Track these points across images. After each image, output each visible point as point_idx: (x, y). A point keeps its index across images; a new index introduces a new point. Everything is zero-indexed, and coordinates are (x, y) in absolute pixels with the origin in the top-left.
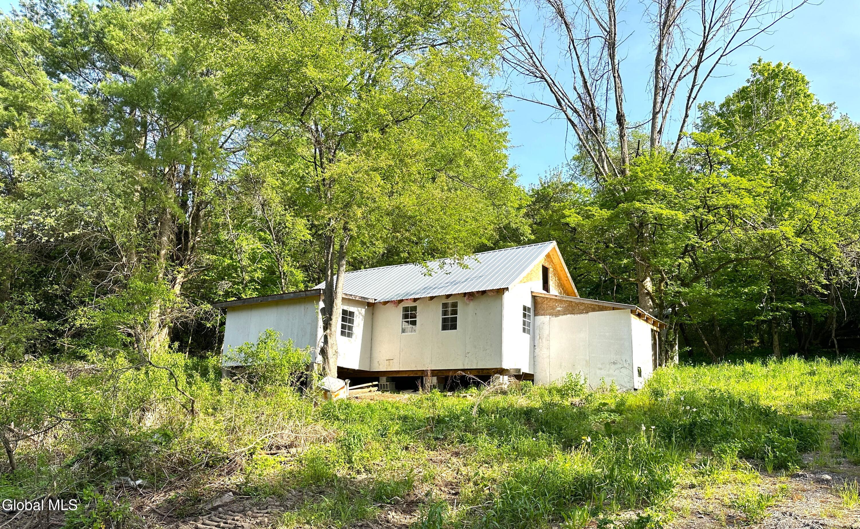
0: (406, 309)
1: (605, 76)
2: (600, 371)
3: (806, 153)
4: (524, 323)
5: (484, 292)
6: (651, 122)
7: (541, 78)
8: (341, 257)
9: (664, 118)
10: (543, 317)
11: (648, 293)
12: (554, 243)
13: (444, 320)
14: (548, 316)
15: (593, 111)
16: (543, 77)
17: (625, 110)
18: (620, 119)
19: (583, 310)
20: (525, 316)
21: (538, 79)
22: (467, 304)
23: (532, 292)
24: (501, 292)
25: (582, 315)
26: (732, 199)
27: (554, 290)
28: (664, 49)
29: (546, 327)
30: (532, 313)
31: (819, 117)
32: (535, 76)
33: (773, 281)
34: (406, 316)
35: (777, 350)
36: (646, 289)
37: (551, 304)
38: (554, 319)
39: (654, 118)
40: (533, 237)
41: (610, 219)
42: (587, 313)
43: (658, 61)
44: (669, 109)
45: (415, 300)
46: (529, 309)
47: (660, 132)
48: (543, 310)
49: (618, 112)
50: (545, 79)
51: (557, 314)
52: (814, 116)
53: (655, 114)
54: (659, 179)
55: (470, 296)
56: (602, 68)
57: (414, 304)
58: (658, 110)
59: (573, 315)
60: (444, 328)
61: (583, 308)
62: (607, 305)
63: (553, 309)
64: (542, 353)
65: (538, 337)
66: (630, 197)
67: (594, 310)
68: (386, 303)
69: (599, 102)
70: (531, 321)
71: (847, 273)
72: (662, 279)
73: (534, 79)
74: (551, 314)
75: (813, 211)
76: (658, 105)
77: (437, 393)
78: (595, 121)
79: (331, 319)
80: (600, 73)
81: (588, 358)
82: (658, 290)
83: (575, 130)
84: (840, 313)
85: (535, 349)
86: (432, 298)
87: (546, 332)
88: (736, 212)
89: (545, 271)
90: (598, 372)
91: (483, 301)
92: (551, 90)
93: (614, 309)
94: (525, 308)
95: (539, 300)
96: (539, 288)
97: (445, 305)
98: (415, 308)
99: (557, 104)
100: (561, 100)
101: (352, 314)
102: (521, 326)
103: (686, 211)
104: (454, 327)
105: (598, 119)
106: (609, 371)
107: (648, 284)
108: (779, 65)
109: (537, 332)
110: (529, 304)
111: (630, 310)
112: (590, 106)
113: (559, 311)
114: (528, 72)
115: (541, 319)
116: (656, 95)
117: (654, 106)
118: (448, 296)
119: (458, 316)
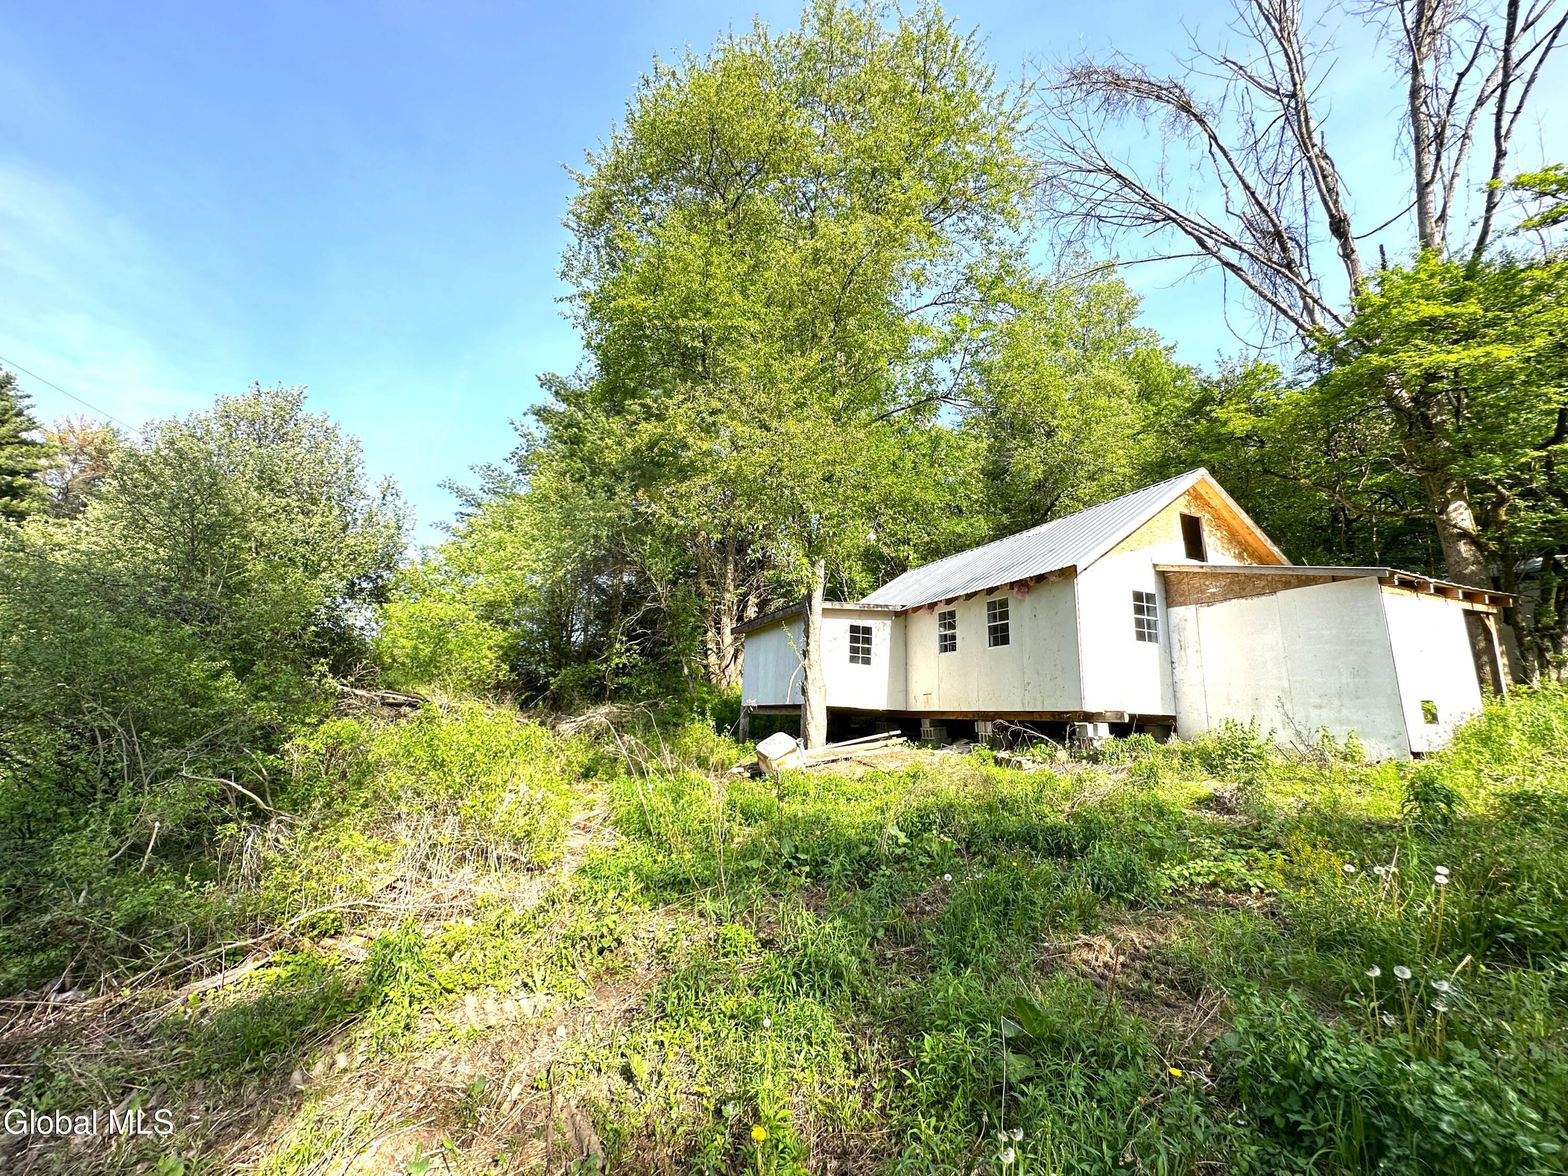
0: (943, 616)
1: (1297, 170)
2: (1317, 712)
4: (1139, 623)
6: (1415, 209)
7: (1164, 220)
9: (1449, 188)
10: (1183, 608)
11: (1464, 535)
12: (1203, 473)
13: (991, 630)
14: (1193, 607)
15: (1278, 235)
16: (1166, 219)
17: (1347, 206)
18: (1338, 227)
19: (1263, 588)
20: (1139, 610)
21: (1161, 224)
22: (1020, 601)
23: (1155, 566)
24: (1069, 573)
25: (1264, 598)
27: (1220, 557)
29: (1191, 628)
30: (1159, 603)
32: (1154, 221)
34: (942, 627)
36: (1455, 526)
37: (1196, 582)
38: (1205, 611)
39: (1422, 198)
42: (1274, 592)
43: (1417, 89)
44: (1461, 169)
45: (949, 602)
46: (1150, 598)
47: (1442, 217)
48: (1181, 596)
49: (1332, 216)
50: (1170, 218)
51: (1211, 601)
53: (1422, 189)
55: (1023, 586)
56: (1286, 160)
57: (950, 608)
58: (1428, 178)
59: (1243, 600)
60: (993, 642)
61: (1263, 583)
62: (1322, 573)
63: (1202, 592)
64: (1190, 674)
65: (1178, 646)
67: (1287, 585)
68: (917, 609)
69: (1289, 218)
70: (1159, 617)
72: (1500, 501)
73: (1150, 227)
74: (1197, 602)
76: (1429, 169)
78: (1284, 249)
80: (1283, 168)
81: (1287, 685)
83: (1240, 276)
85: (1173, 668)
86: (970, 596)
87: (1190, 635)
89: (1191, 524)
90: (1314, 713)
91: (1043, 592)
92: (1187, 232)
93: (1334, 579)
94: (1138, 596)
95: (1173, 579)
96: (1175, 558)
97: (992, 606)
98: (952, 614)
99: (1200, 249)
100: (1206, 238)
101: (868, 630)
102: (1132, 629)
105: (1290, 244)
106: (1339, 711)
107: (1460, 516)
109: (1175, 637)
110: (1150, 585)
111: (1375, 578)
112: (1272, 229)
113: (1213, 594)
114: (1140, 221)
115: (1179, 613)
116: (1418, 153)
117: (1419, 175)
118: (991, 591)
119: (1011, 622)
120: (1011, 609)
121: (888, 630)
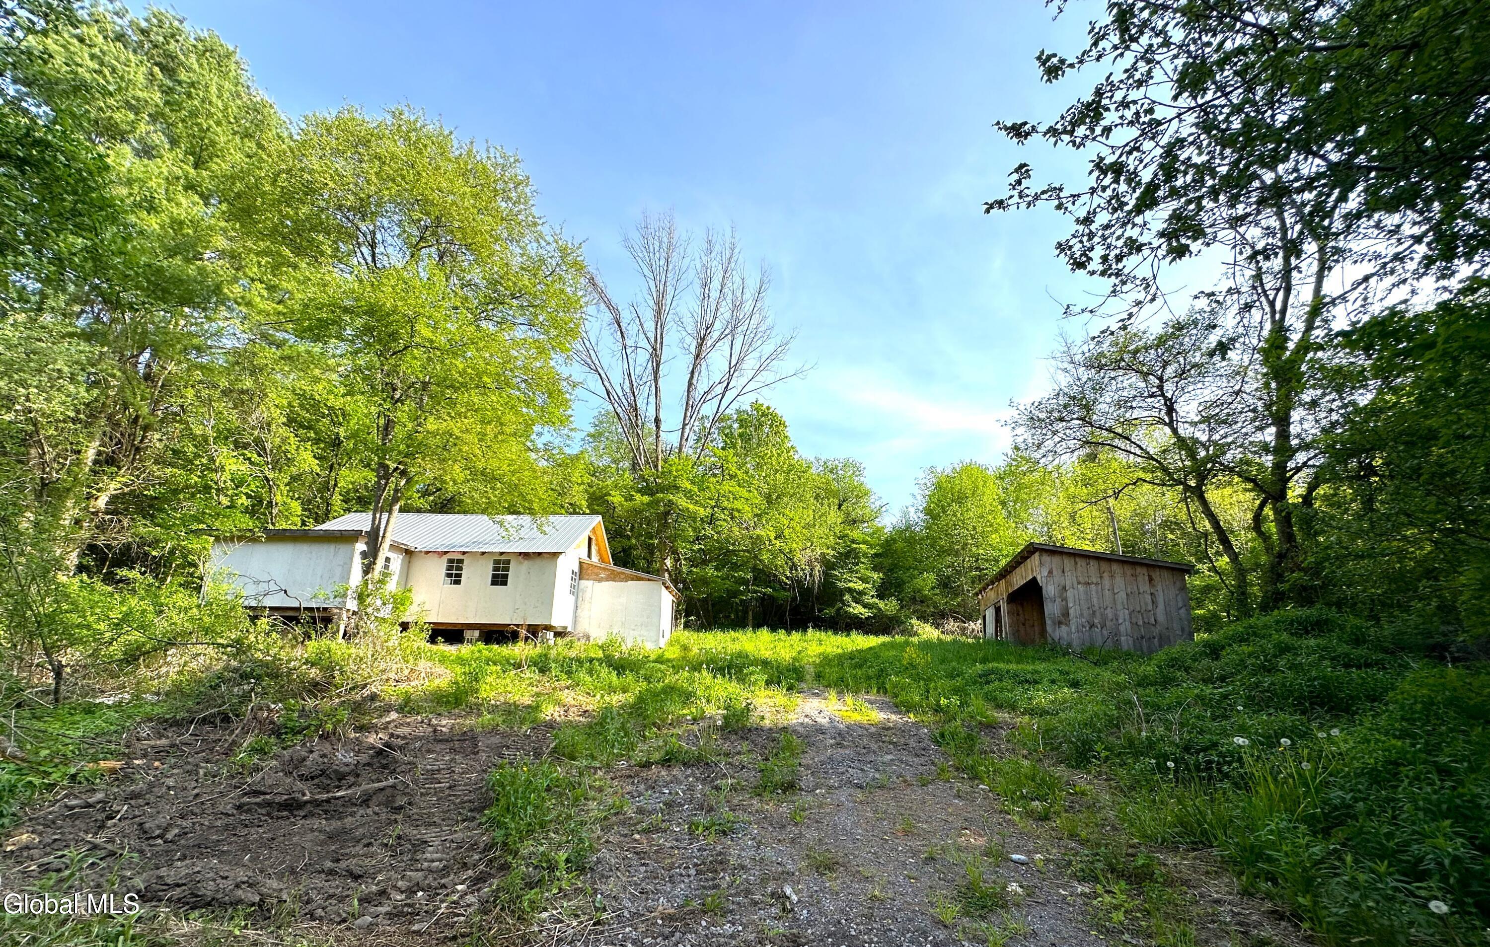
0: (451, 561)
1: (648, 384)
2: (633, 632)
3: (780, 478)
4: (571, 586)
5: (540, 554)
7: (595, 371)
8: (396, 500)
10: (587, 581)
11: (667, 570)
12: (599, 518)
13: (494, 576)
14: (591, 582)
15: (636, 410)
16: (597, 370)
17: (662, 416)
18: (657, 421)
19: (623, 578)
20: (572, 579)
21: (593, 372)
22: (521, 563)
23: (579, 558)
24: (556, 555)
25: (622, 583)
26: (738, 505)
27: (595, 558)
28: (696, 375)
29: (589, 590)
30: (578, 578)
31: (791, 453)
32: (591, 368)
33: (754, 569)
34: (449, 568)
35: (750, 623)
36: (666, 566)
37: (595, 570)
38: (597, 584)
39: (683, 428)
40: (588, 511)
41: (648, 504)
42: (626, 581)
43: (690, 384)
45: (464, 553)
46: (576, 574)
48: (587, 576)
49: (656, 415)
51: (600, 580)
52: (788, 452)
53: (684, 425)
54: (688, 479)
55: (526, 555)
57: (461, 557)
59: (614, 583)
60: (494, 583)
63: (595, 575)
64: (583, 614)
65: (582, 599)
66: (662, 489)
67: (632, 580)
68: (427, 552)
69: (640, 402)
70: (577, 584)
71: (802, 570)
72: (679, 559)
73: (589, 370)
74: (594, 580)
75: (786, 522)
76: (688, 418)
77: (481, 645)
78: (637, 419)
79: (375, 563)
80: (644, 380)
81: (624, 621)
82: (675, 566)
84: (794, 599)
85: (577, 609)
86: (483, 553)
87: (588, 595)
88: (737, 514)
89: (590, 539)
90: (631, 632)
91: (538, 562)
92: (603, 383)
93: (649, 580)
94: (573, 573)
95: (585, 566)
96: (584, 555)
97: (497, 562)
98: (461, 561)
99: (607, 397)
100: (611, 394)
101: (388, 560)
102: (569, 588)
103: (705, 508)
104: (505, 583)
105: (640, 417)
106: (640, 631)
107: (669, 562)
108: (768, 408)
109: (580, 594)
110: (576, 570)
111: (661, 582)
112: (634, 405)
113: (602, 577)
114: (585, 363)
115: (585, 583)
116: (686, 410)
117: (684, 418)
118: (502, 553)
119: (510, 573)
120: (512, 566)
121: (400, 561)
